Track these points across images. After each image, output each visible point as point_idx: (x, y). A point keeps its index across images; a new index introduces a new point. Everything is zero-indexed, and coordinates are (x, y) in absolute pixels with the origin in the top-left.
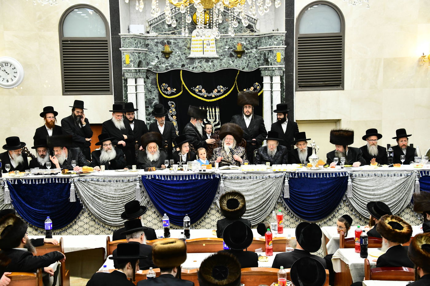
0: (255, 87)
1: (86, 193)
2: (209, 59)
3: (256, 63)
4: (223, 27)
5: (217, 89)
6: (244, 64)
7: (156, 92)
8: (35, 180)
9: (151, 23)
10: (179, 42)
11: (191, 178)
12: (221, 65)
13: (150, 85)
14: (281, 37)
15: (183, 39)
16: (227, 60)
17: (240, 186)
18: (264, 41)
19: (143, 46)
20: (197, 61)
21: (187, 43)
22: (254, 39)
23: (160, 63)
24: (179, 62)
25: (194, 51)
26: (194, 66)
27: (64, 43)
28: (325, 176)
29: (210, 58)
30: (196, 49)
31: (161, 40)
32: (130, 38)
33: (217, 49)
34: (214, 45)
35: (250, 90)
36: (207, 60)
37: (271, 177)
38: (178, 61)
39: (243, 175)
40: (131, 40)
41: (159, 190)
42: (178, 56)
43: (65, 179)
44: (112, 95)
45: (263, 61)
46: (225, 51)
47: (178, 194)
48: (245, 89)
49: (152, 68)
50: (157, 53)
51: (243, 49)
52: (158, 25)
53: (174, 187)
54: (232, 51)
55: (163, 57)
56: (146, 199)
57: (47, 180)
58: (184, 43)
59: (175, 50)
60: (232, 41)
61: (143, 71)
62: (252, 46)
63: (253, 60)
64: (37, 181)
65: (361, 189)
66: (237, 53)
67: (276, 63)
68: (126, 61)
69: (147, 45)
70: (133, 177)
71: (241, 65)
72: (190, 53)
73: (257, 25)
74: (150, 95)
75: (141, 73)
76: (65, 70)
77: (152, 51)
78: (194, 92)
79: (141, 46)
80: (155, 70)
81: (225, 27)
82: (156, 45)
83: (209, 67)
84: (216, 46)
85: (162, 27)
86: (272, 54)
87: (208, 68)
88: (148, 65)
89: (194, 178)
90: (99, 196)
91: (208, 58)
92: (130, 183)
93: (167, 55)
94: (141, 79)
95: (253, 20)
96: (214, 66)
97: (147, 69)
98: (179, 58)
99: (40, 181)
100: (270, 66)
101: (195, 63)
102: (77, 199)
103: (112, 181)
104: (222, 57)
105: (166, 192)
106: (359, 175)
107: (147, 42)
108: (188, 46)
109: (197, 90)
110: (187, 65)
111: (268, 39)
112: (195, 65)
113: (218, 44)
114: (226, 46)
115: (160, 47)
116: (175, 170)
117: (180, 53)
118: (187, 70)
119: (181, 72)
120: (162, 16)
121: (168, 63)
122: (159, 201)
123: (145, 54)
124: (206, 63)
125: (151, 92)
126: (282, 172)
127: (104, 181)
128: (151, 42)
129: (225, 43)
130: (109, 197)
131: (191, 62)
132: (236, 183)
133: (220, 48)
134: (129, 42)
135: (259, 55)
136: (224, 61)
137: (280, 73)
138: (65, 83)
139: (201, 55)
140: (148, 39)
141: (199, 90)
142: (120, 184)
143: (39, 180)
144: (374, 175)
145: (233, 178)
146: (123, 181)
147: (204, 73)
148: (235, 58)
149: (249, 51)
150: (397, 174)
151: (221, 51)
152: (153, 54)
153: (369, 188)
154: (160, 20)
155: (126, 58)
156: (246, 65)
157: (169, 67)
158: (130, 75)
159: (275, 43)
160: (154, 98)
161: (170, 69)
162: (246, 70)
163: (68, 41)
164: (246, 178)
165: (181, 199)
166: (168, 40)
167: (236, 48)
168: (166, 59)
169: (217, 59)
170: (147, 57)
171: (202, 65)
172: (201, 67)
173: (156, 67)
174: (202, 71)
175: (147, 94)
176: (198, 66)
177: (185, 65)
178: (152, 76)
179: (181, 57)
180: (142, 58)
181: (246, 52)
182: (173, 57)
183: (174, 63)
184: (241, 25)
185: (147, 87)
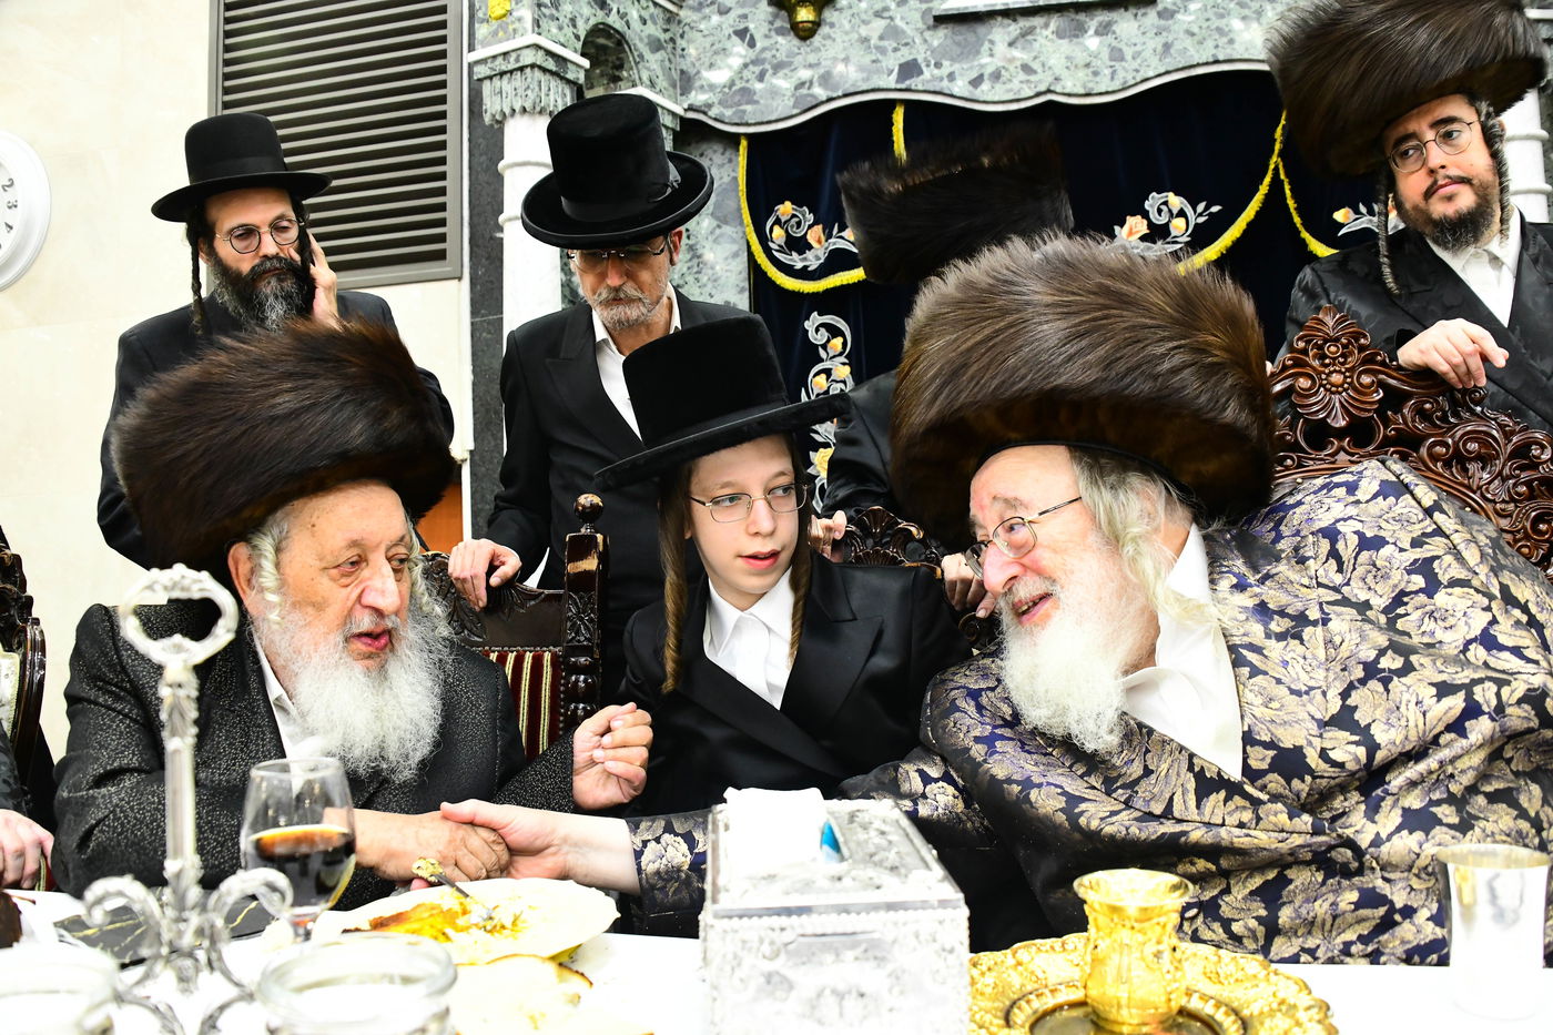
2: (1081, 17)
5: (1145, 215)
12: (1167, 46)
16: (1210, 14)
20: (1000, 33)
23: (757, 69)
26: (982, 66)
29: (1090, 12)
38: (877, 48)
42: (878, 14)
44: (460, 279)
48: (1343, 211)
49: (710, 106)
50: (740, 11)
55: (780, 31)
77: (713, 3)
80: (728, 113)
83: (1087, 65)
87: (1078, 71)
88: (685, 91)
91: (1077, 8)
93: (803, 14)
96: (1117, 55)
97: (679, 110)
98: (883, 23)
101: (987, 45)
104: (1170, 0)
110: (938, 65)
112: (985, 60)
118: (939, 99)
119: (898, 117)
123: (668, 21)
124: (1064, 42)
131: (958, 44)
136: (1192, 18)
152: (716, 19)
158: (512, 94)
161: (826, 99)
168: (796, 42)
169: (1141, 12)
170: (679, 41)
171: (1035, 58)
172: (1026, 69)
173: (737, 98)
174: (1038, 95)
175: (690, 279)
176: (1012, 68)
177: (923, 66)
178: (723, 165)
179: (891, 18)
180: (635, 24)
182: (845, 23)
183: (847, 59)
185: (688, 237)
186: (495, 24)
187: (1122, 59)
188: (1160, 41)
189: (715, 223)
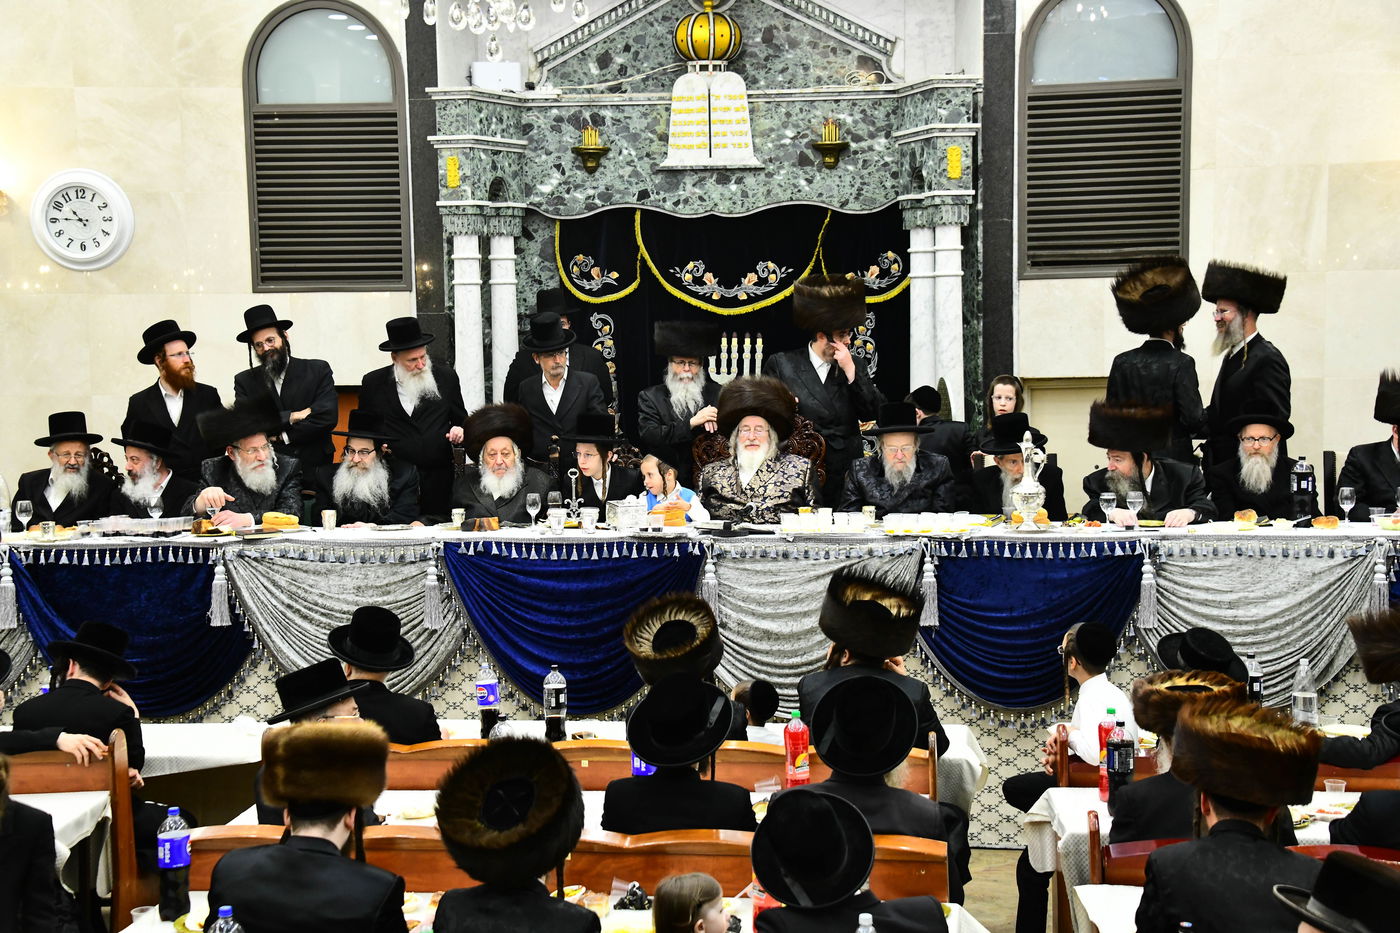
0: (885, 267)
1: (262, 598)
2: (728, 173)
3: (888, 184)
4: (781, 66)
5: (757, 272)
6: (848, 190)
8: (102, 553)
9: (543, 56)
10: (630, 118)
11: (605, 554)
12: (769, 192)
13: (536, 260)
14: (963, 92)
15: (643, 105)
16: (790, 177)
17: (772, 583)
18: (912, 111)
19: (512, 130)
20: (689, 180)
21: (656, 121)
22: (880, 104)
23: (566, 187)
25: (678, 147)
26: (679, 196)
27: (260, 122)
28: (1062, 555)
29: (733, 171)
30: (685, 141)
31: (572, 111)
32: (460, 102)
33: (757, 141)
34: (747, 127)
36: (724, 175)
37: (875, 554)
38: (628, 182)
39: (782, 547)
40: (465, 107)
41: (500, 593)
42: (628, 164)
43: (196, 551)
44: (411, 291)
45: (908, 179)
46: (783, 146)
47: (562, 608)
49: (541, 204)
50: (557, 155)
51: (845, 138)
52: (565, 62)
54: (807, 146)
55: (578, 168)
56: (458, 624)
57: (138, 553)
58: (646, 118)
59: (619, 143)
60: (804, 113)
61: (510, 212)
62: (872, 129)
63: (877, 175)
64: (108, 555)
65: (1188, 600)
66: (822, 150)
67: (944, 181)
68: (449, 179)
69: (526, 129)
70: (418, 548)
71: (835, 192)
72: (666, 153)
73: (894, 60)
75: (502, 220)
76: (260, 211)
77: (542, 148)
78: (678, 283)
79: (503, 131)
80: (551, 209)
81: (788, 68)
82: (556, 129)
83: (730, 199)
84: (753, 130)
85: (580, 71)
86: (931, 151)
87: (725, 202)
88: (528, 195)
89: (616, 554)
90: (305, 607)
91: (727, 170)
92: (407, 567)
93: (590, 160)
94: (502, 239)
95: (882, 41)
96: (745, 194)
97: (524, 205)
98: (631, 168)
99: (118, 555)
100: (927, 193)
101: (682, 185)
102: (234, 617)
103: (348, 560)
104: (771, 167)
105: (524, 600)
106: (1182, 550)
107: (527, 118)
108: (660, 129)
109: (688, 277)
110: (658, 193)
111: (922, 103)
112: (681, 193)
113: (758, 122)
114: (786, 127)
115: (569, 137)
116: (557, 527)
117: (633, 153)
118: (658, 210)
119: (638, 217)
120: (579, 33)
121: (594, 188)
122: (499, 630)
123: (519, 158)
124: (720, 186)
126: (916, 538)
127: (322, 560)
128: (538, 118)
129: (784, 119)
130: (336, 611)
131: (668, 183)
132: (758, 572)
133: (765, 134)
134: (458, 116)
135: (897, 157)
136: (780, 178)
137: (959, 217)
138: (262, 253)
139: (701, 160)
140: (529, 109)
141: (694, 276)
142: (373, 569)
143: (113, 552)
144: (1234, 554)
145: (748, 557)
146: (382, 560)
147: (712, 221)
148: (815, 168)
149: (864, 144)
150: (1318, 550)
151: (770, 145)
152: (544, 157)
153: (1218, 597)
154: (573, 47)
155: (449, 168)
156: (854, 191)
157: (597, 201)
158: (460, 225)
159: (943, 113)
161: (601, 207)
162: (854, 208)
163: (272, 117)
164: (792, 556)
165: (573, 624)
166: (596, 110)
167: (821, 136)
168: (586, 174)
169: (757, 174)
170: (524, 167)
171: (705, 193)
172: (701, 199)
173: (556, 201)
174: (706, 212)
176: (694, 198)
177: (651, 192)
178: (545, 229)
179: (635, 167)
180: (507, 169)
181: (852, 150)
182: (612, 166)
183: (612, 186)
184: (841, 61)
185: (526, 266)
186: (451, 191)
187: (747, 197)
188: (766, 188)
189: (541, 260)
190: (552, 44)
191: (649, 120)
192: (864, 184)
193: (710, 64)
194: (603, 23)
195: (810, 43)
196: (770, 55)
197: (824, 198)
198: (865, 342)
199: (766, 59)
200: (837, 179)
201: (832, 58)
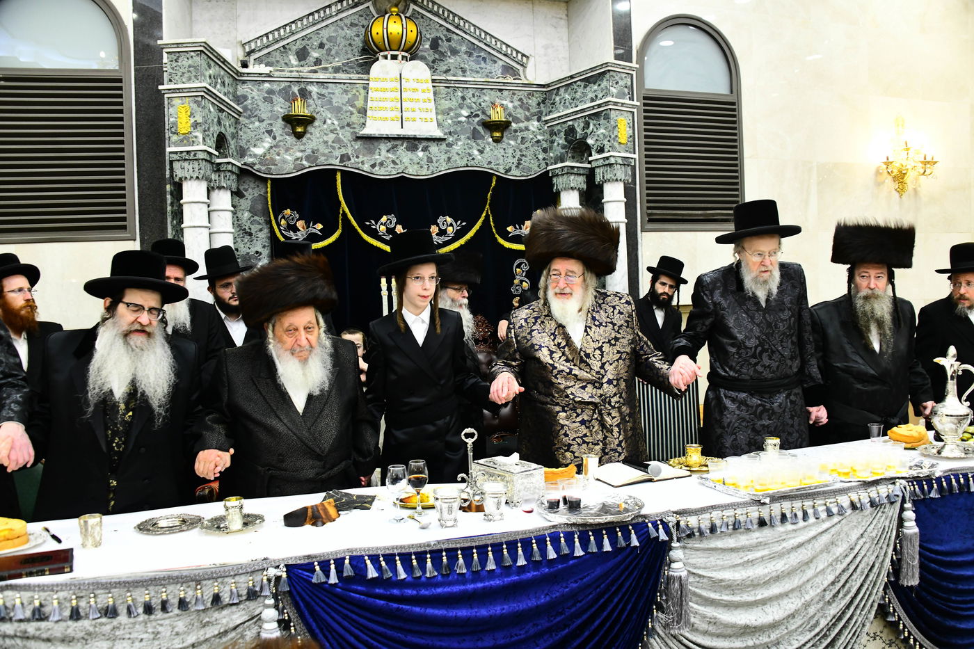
2: (416, 142)
3: (541, 157)
4: (445, 68)
5: (438, 225)
6: (511, 160)
7: (263, 235)
9: (250, 47)
10: (333, 94)
12: (449, 159)
13: (247, 215)
14: (625, 77)
15: (344, 83)
16: (466, 147)
18: (568, 97)
19: (231, 97)
20: (383, 146)
21: (355, 97)
22: (533, 96)
23: (277, 150)
24: (334, 148)
25: (375, 119)
26: (376, 159)
29: (421, 140)
30: (381, 114)
31: (283, 85)
32: (192, 54)
33: (440, 117)
34: (432, 105)
35: (524, 227)
36: (413, 142)
38: (331, 146)
40: (198, 58)
42: (332, 131)
44: (135, 240)
46: (460, 122)
48: (510, 227)
49: (254, 164)
50: (269, 122)
51: (507, 118)
52: (269, 53)
53: (463, 613)
54: (478, 123)
55: (288, 133)
58: (347, 95)
59: (324, 114)
60: (476, 98)
61: (230, 167)
63: (532, 149)
66: (491, 126)
68: (179, 125)
69: (241, 100)
70: (242, 579)
71: (501, 161)
72: (365, 124)
73: (528, 70)
74: (248, 245)
75: (222, 175)
77: (256, 116)
78: (374, 234)
79: (225, 94)
80: (263, 168)
81: (450, 70)
82: (268, 100)
83: (418, 163)
84: (437, 109)
85: (282, 62)
86: (601, 122)
87: (415, 166)
88: (242, 156)
89: (551, 554)
91: (415, 138)
92: (225, 612)
93: (298, 125)
94: (222, 191)
96: (430, 160)
97: (239, 165)
98: (334, 136)
101: (378, 151)
103: (122, 610)
104: (451, 139)
107: (242, 90)
108: (360, 103)
109: (383, 228)
110: (357, 157)
111: (586, 87)
112: (378, 157)
113: (441, 102)
114: (462, 108)
115: (280, 107)
117: (336, 123)
118: (357, 171)
119: (339, 177)
120: (282, 31)
123: (236, 123)
124: (409, 152)
125: (251, 234)
126: (892, 480)
128: (252, 90)
129: (460, 101)
131: (366, 148)
133: (446, 112)
134: (190, 67)
135: (547, 136)
136: (459, 148)
137: (625, 176)
139: (395, 130)
140: (244, 82)
141: (387, 228)
142: (167, 622)
145: (718, 531)
146: (183, 604)
147: (403, 183)
148: (485, 141)
149: (522, 125)
151: (450, 121)
152: (257, 124)
154: (277, 41)
155: (180, 115)
156: (515, 160)
157: (305, 162)
158: (191, 170)
160: (261, 254)
161: (308, 168)
162: (515, 174)
164: (768, 523)
166: (303, 86)
167: (490, 115)
168: (295, 139)
169: (439, 143)
170: (239, 132)
171: (397, 158)
172: (394, 162)
173: (267, 162)
174: (398, 173)
175: (239, 240)
176: (388, 161)
177: (351, 156)
178: (254, 188)
179: (337, 134)
180: (228, 128)
181: (513, 129)
182: (317, 133)
183: (318, 150)
184: (490, 68)
185: (238, 221)
186: (180, 137)
187: (432, 162)
188: (447, 156)
189: (251, 215)
190: (258, 38)
191: (350, 96)
192: (522, 155)
193: (400, 54)
194: (302, 24)
195: (466, 52)
196: (436, 59)
197: (492, 166)
198: (522, 281)
199: (434, 62)
200: (502, 151)
201: (483, 65)
